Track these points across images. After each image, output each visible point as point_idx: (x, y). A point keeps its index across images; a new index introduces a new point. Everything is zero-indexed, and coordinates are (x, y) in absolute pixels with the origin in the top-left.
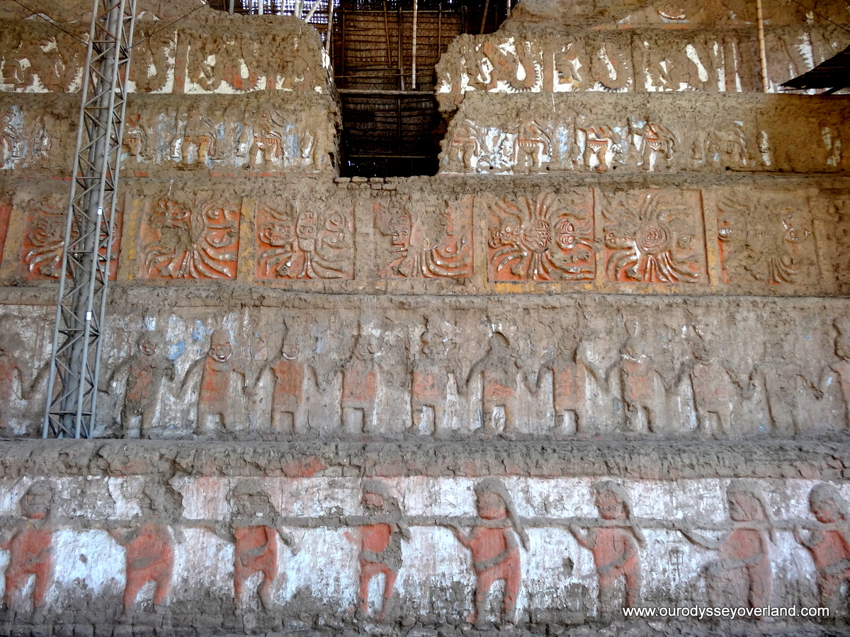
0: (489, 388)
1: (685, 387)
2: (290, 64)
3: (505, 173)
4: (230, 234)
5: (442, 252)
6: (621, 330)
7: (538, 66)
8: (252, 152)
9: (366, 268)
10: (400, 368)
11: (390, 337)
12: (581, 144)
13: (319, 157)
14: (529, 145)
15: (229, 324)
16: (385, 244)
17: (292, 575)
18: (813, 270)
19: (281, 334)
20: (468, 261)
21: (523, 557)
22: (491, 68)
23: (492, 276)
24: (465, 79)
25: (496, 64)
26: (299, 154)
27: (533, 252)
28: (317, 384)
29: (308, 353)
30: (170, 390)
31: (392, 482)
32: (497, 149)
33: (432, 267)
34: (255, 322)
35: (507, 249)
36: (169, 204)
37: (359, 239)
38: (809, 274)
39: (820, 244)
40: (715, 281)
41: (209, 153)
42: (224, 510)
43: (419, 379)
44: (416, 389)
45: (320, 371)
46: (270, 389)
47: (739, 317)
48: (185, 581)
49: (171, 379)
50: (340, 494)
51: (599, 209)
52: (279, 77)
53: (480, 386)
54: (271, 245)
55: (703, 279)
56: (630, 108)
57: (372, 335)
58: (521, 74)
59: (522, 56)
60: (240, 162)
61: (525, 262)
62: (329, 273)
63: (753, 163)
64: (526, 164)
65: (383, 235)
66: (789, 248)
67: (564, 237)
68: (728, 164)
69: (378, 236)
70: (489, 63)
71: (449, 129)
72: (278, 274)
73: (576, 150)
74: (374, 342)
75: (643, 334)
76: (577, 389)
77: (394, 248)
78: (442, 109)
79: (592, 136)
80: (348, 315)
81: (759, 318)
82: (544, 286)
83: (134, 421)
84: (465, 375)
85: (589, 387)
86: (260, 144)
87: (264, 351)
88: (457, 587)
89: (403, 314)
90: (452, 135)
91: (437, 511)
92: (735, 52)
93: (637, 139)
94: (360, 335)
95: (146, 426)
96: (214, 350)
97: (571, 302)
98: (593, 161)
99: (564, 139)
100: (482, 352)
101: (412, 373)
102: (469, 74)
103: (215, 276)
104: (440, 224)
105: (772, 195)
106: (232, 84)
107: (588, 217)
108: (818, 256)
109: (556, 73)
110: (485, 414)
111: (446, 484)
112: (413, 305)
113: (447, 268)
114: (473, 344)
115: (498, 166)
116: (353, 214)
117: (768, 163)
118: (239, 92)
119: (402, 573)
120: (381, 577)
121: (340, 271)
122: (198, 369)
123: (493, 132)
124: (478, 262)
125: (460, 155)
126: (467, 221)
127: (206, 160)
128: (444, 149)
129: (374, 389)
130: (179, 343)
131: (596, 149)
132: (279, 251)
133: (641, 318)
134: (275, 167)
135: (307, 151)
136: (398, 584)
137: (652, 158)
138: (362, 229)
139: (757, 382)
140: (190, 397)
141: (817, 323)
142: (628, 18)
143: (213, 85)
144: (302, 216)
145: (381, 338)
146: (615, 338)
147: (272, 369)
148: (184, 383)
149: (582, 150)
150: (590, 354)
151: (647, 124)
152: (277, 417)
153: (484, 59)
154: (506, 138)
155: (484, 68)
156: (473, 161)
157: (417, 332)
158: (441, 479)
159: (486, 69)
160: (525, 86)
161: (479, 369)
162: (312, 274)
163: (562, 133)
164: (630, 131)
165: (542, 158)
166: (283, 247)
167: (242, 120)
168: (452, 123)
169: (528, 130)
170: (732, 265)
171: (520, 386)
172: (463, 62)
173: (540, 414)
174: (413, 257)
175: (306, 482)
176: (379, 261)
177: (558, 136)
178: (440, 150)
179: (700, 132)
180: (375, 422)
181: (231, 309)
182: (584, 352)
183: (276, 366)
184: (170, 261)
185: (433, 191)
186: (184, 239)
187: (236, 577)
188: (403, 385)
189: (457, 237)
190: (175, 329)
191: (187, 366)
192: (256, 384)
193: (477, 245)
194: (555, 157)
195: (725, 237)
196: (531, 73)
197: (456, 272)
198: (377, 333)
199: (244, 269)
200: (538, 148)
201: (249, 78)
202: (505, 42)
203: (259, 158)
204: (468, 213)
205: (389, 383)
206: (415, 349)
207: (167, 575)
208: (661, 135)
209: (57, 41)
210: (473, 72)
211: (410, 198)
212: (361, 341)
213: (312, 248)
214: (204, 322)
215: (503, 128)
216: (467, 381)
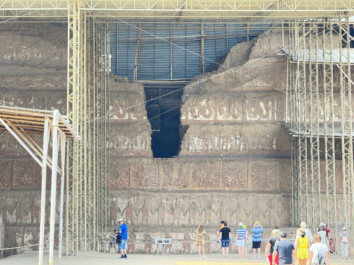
0: (190, 215)
1: (235, 215)
2: (135, 109)
3: (200, 151)
4: (127, 174)
5: (181, 179)
6: (221, 201)
7: (213, 109)
8: (128, 145)
9: (162, 183)
10: (171, 210)
11: (168, 203)
12: (222, 142)
13: (147, 146)
14: (207, 143)
15: (132, 199)
16: (167, 177)
17: (154, 248)
18: (275, 184)
19: (144, 202)
20: (187, 181)
21: (192, 245)
22: (198, 110)
23: (193, 185)
24: (190, 114)
25: (200, 109)
26: (141, 145)
27: (204, 179)
28: (152, 214)
29: (150, 206)
30: (120, 214)
31: (170, 233)
32: (197, 144)
33: (178, 183)
34: (137, 199)
35: (197, 178)
36: (112, 166)
37: (160, 175)
38: (273, 185)
39: (277, 177)
40: (249, 187)
41: (116, 145)
42: (143, 238)
43: (175, 212)
44: (174, 215)
45: (153, 211)
46: (142, 214)
47: (248, 199)
48: (137, 249)
49: (120, 212)
50: (161, 235)
51: (221, 167)
52: (132, 113)
53: (188, 214)
54: (138, 177)
55: (246, 186)
56: (237, 131)
57: (164, 202)
58: (207, 113)
59: (208, 107)
60: (125, 148)
61: (202, 182)
62: (153, 184)
63: (271, 148)
64: (206, 148)
65: (166, 174)
66: (269, 178)
67: (212, 175)
68: (263, 148)
69: (165, 175)
70: (197, 109)
71: (184, 138)
72: (140, 184)
73: (220, 145)
74: (165, 204)
75: (226, 202)
76: (210, 215)
77: (169, 178)
78: (182, 124)
79: (225, 140)
80: (158, 198)
81: (253, 199)
82: (206, 188)
83: (113, 221)
84: (185, 212)
85: (213, 214)
86: (130, 143)
87: (140, 206)
88: (180, 250)
89: (172, 197)
90: (185, 140)
91: (178, 238)
92: (276, 104)
93: (238, 141)
94: (161, 202)
95: (115, 222)
96: (129, 205)
97: (210, 195)
98: (225, 148)
99: (217, 141)
100: (189, 206)
101: (173, 211)
102: (191, 113)
103: (124, 185)
104: (180, 172)
105: (267, 164)
106: (118, 116)
107: (219, 169)
108: (276, 180)
109: (218, 112)
110: (190, 220)
111: (179, 234)
112: (174, 195)
113: (182, 183)
114: (187, 204)
115: (197, 149)
116: (158, 168)
117: (275, 148)
118: (120, 119)
119: (172, 248)
120: (169, 248)
121: (155, 184)
122: (126, 210)
123: (197, 138)
124: (190, 181)
125: (187, 146)
126: (187, 170)
127: (115, 147)
128: (182, 144)
129: (165, 215)
130: (121, 204)
131: (226, 144)
132: (140, 179)
133: (226, 199)
134: (135, 149)
135: (143, 145)
136: (171, 249)
137: (242, 147)
138: (161, 173)
139: (251, 214)
140: (124, 216)
141: (267, 200)
142: (246, 84)
143: (112, 116)
144: (146, 169)
145: (166, 203)
146: (219, 203)
147: (142, 210)
148: (123, 213)
149: (222, 144)
150: (214, 207)
151: (241, 136)
152: (144, 220)
153: (196, 107)
154: (200, 141)
155: (196, 110)
156: (191, 148)
157: (175, 201)
158: (179, 233)
159: (197, 111)
160: (208, 117)
161: (188, 210)
162: (148, 185)
163: (216, 139)
164: (236, 139)
165: (210, 147)
166: (141, 177)
167: (125, 135)
168: (185, 136)
169: (206, 138)
170: (254, 183)
171: (198, 215)
172: (189, 108)
173: (202, 220)
174: (173, 180)
175: (156, 234)
176: (165, 181)
177: (215, 140)
178: (181, 144)
179: (256, 139)
180: (165, 222)
181: (132, 196)
182: (212, 207)
183: (143, 209)
184: (113, 181)
185: (179, 162)
186: (116, 175)
187: (145, 248)
188: (171, 214)
189: (184, 175)
190: (120, 200)
191: (123, 209)
192: (139, 213)
193: (190, 177)
194: (214, 146)
195: (253, 175)
196: (210, 111)
197: (184, 184)
198: (165, 202)
199: (131, 183)
200: (209, 144)
201: (123, 114)
202: (203, 101)
203: (130, 147)
204: (188, 168)
205: (169, 214)
206: (174, 205)
207: (134, 248)
208: (244, 140)
209: (62, 101)
210: (193, 112)
211: (173, 164)
212: (162, 203)
213: (148, 178)
214: (126, 199)
215: (199, 138)
216: (186, 213)
